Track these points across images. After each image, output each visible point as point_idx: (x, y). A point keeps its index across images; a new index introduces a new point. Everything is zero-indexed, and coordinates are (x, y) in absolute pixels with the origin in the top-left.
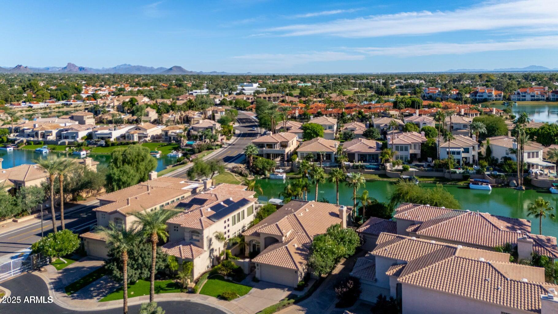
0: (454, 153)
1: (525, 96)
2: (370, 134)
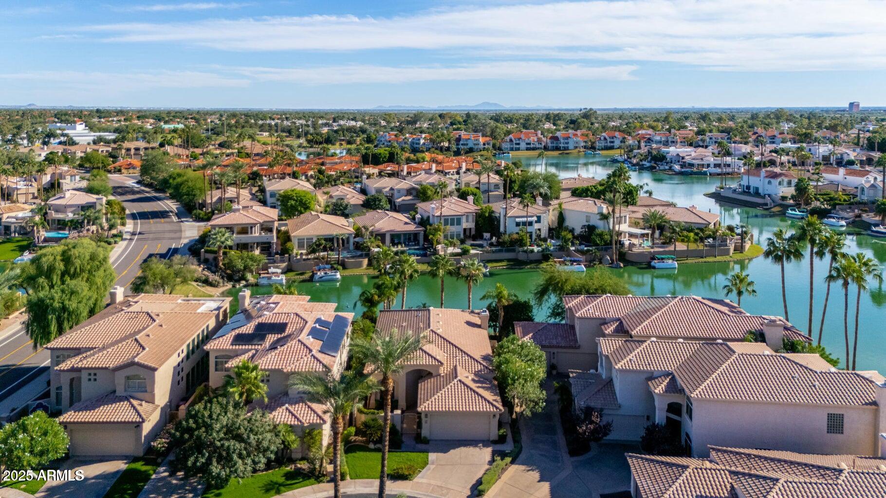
0: (524, 224)
1: (519, 144)
2: (375, 204)
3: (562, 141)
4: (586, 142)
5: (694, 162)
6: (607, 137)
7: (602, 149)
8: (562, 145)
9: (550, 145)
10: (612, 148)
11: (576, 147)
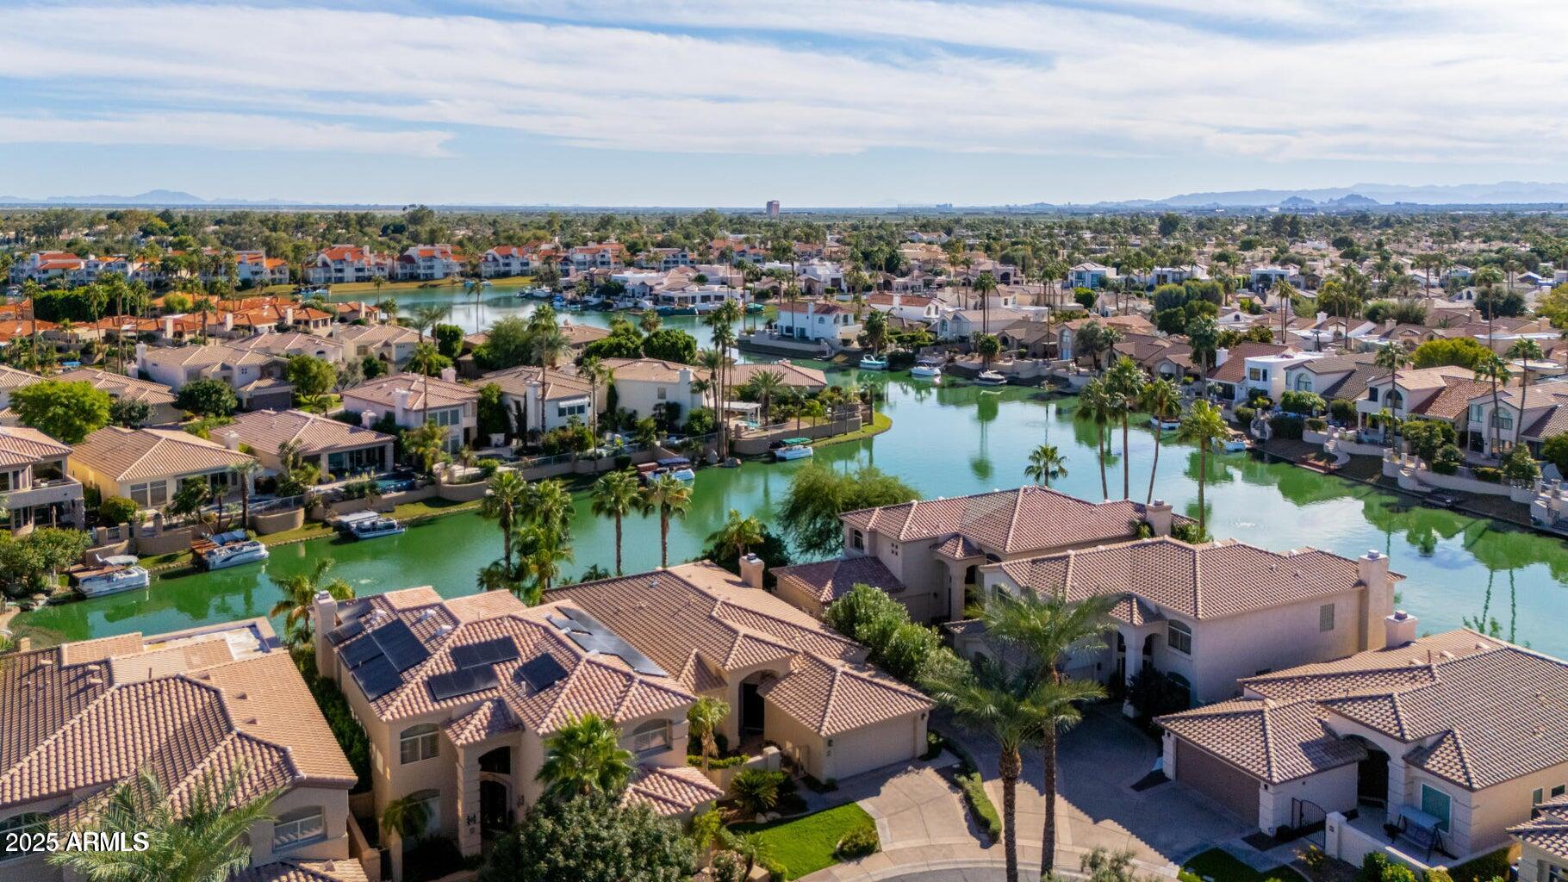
3: (422, 264)
4: (462, 265)
5: (672, 294)
6: (497, 256)
7: (491, 277)
8: (422, 271)
9: (399, 271)
10: (506, 275)
11: (446, 275)
